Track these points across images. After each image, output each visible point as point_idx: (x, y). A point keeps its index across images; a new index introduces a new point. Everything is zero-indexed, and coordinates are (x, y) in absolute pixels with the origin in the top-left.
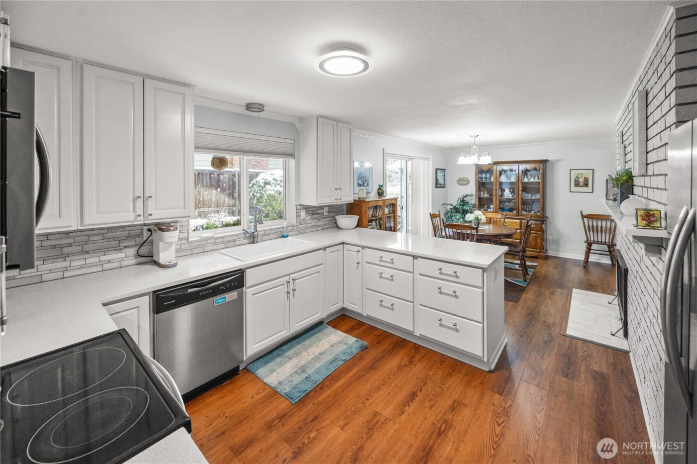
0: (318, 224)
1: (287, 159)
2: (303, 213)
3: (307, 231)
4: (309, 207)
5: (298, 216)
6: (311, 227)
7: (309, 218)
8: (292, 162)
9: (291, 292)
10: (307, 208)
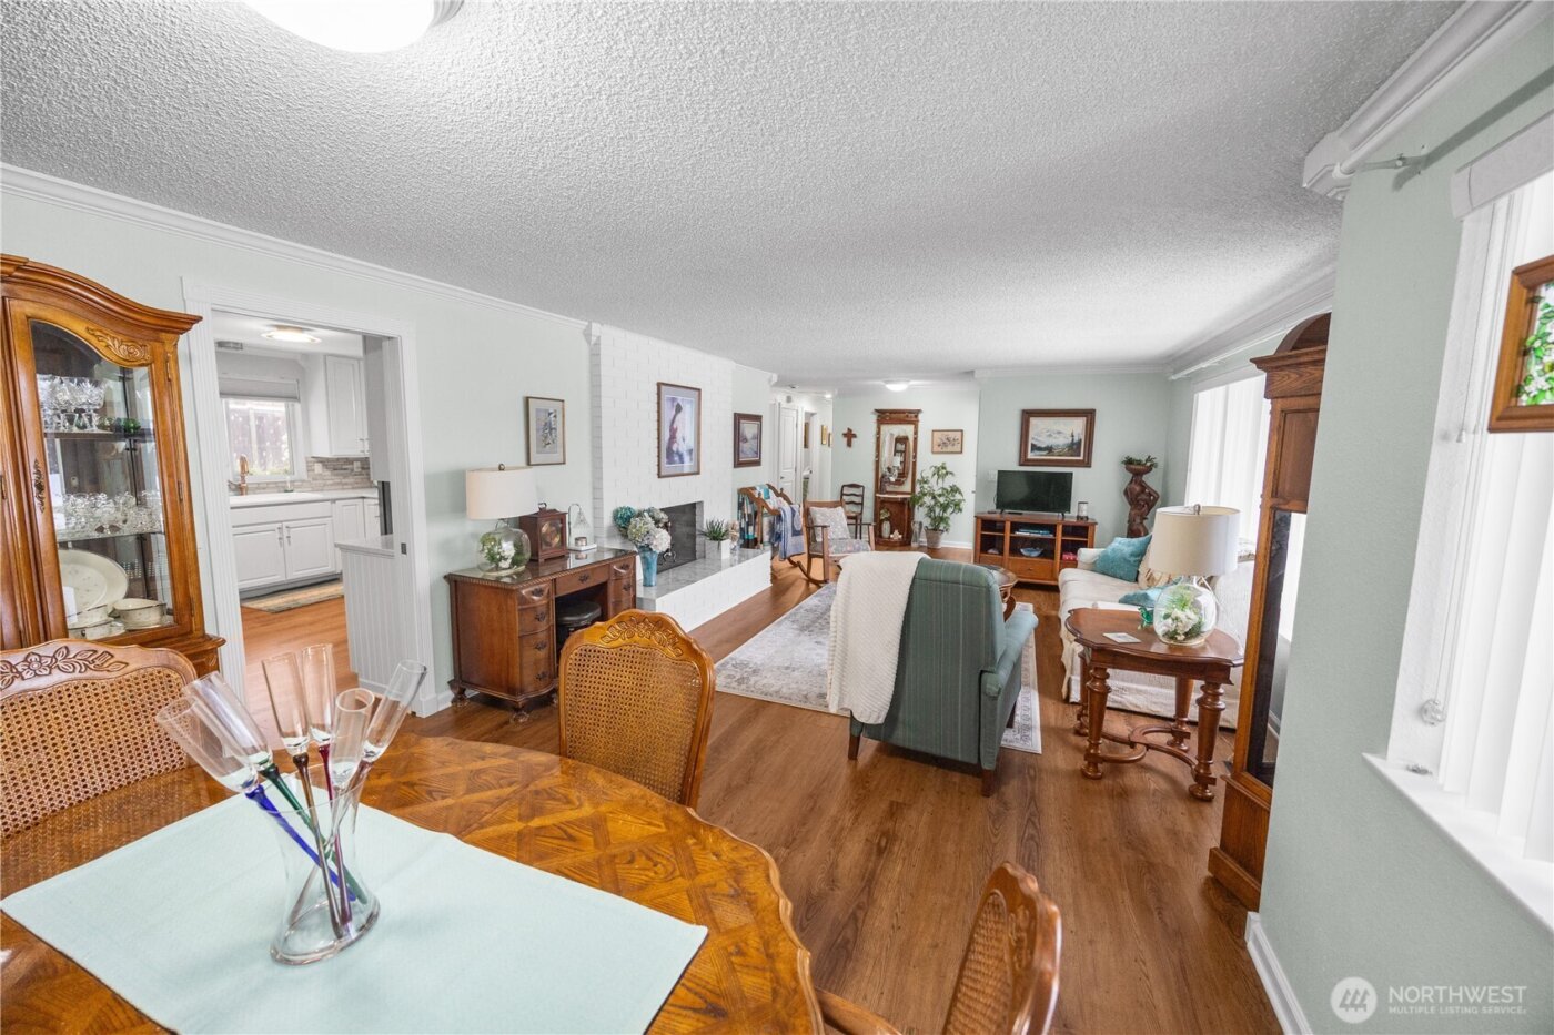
0: (344, 481)
1: (290, 403)
2: (318, 468)
3: (326, 488)
4: (328, 460)
5: (310, 470)
6: (331, 485)
7: (328, 473)
8: (298, 406)
9: (286, 540)
10: (324, 462)
